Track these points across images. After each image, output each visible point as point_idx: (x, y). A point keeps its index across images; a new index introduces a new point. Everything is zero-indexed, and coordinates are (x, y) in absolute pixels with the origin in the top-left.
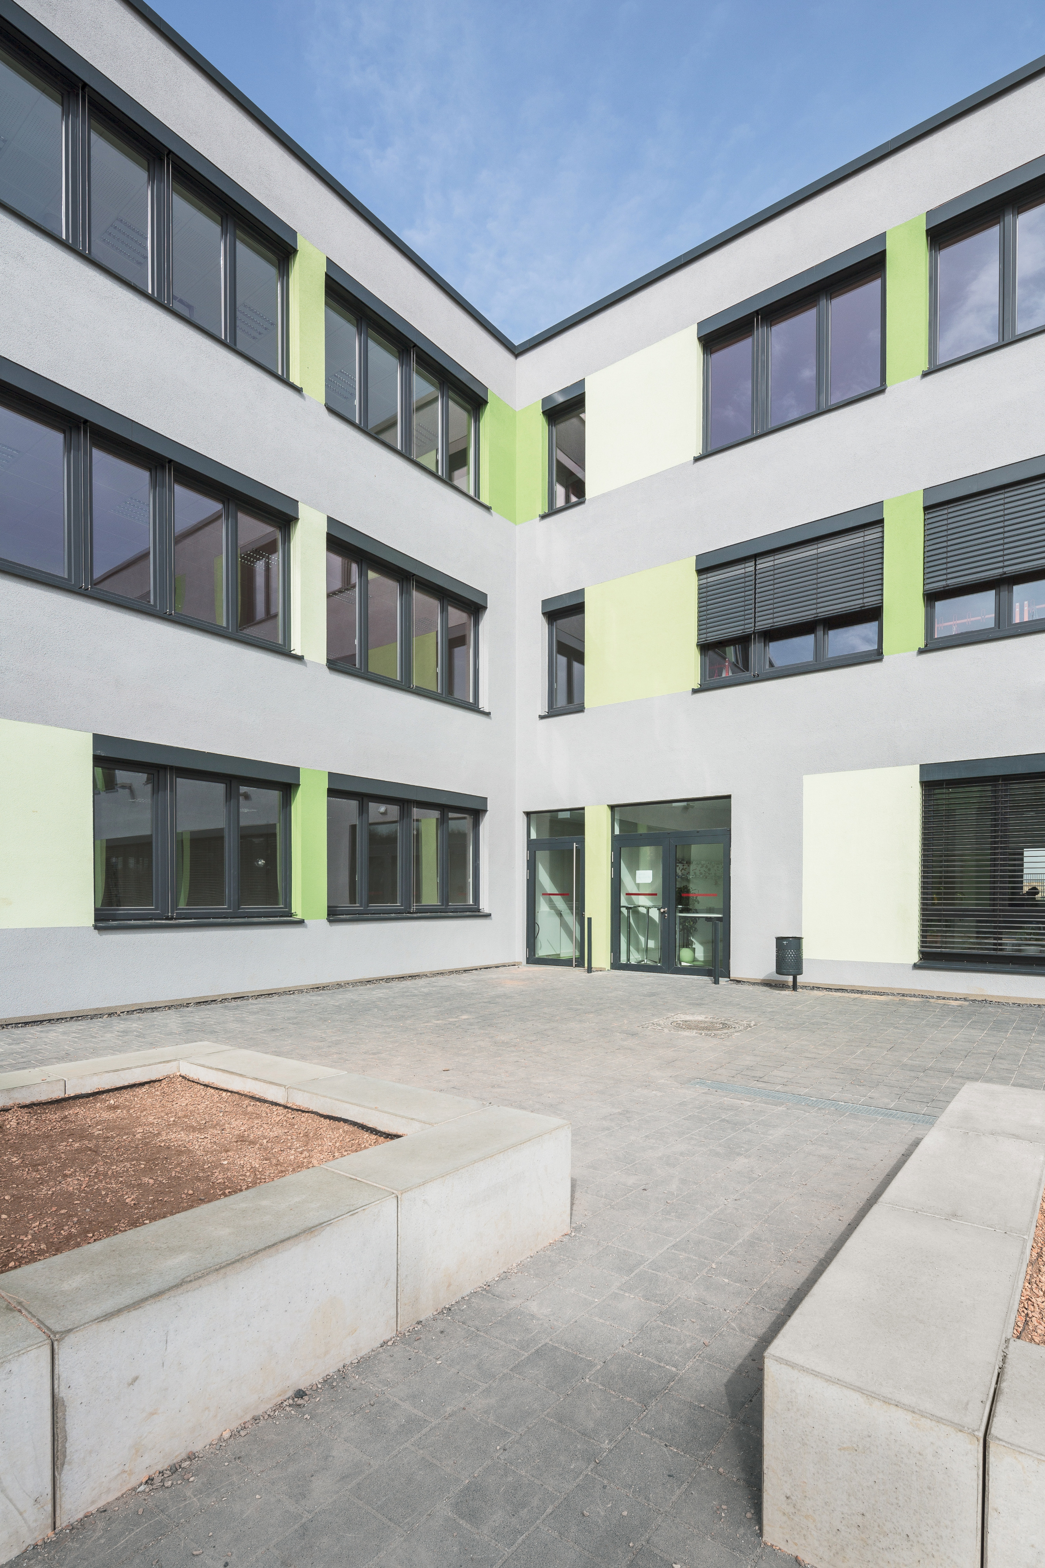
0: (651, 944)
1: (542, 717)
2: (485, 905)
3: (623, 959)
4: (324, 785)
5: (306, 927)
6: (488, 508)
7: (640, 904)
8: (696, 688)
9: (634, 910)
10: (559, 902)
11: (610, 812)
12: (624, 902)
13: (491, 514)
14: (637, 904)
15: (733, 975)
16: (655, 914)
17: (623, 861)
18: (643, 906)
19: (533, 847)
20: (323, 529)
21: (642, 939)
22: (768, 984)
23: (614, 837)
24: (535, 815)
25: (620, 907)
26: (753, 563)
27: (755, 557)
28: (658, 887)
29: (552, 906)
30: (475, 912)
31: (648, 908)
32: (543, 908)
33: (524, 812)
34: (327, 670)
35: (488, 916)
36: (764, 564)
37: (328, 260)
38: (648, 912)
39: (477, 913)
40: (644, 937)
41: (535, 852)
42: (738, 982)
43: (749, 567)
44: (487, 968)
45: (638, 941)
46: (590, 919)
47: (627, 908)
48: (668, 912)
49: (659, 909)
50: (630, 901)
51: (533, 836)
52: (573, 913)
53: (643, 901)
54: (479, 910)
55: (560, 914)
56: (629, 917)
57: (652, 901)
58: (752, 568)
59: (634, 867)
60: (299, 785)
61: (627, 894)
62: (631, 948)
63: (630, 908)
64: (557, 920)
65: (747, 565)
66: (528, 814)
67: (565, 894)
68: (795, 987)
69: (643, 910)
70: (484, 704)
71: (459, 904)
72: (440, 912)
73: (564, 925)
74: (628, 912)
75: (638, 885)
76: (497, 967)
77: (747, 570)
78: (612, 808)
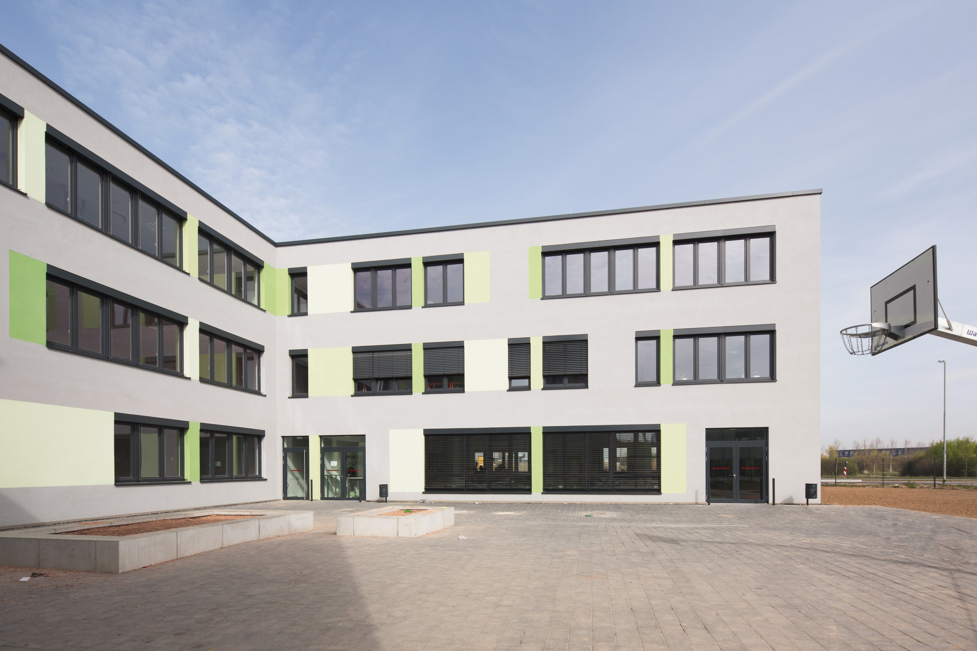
0: (337, 490)
1: (289, 398)
2: (264, 475)
3: (326, 496)
4: (199, 428)
5: (192, 484)
6: (264, 311)
7: (333, 474)
8: (353, 394)
9: (330, 477)
10: (297, 474)
11: (319, 438)
12: (326, 473)
13: (266, 313)
14: (331, 474)
15: (367, 499)
16: (339, 478)
17: (326, 457)
18: (334, 475)
19: (285, 450)
20: (198, 327)
21: (334, 488)
22: (378, 501)
23: (321, 448)
24: (286, 437)
25: (324, 475)
26: (372, 354)
27: (373, 352)
28: (339, 468)
29: (294, 475)
30: (260, 478)
31: (336, 476)
32: (290, 476)
33: (281, 436)
34: (199, 382)
35: (266, 480)
36: (376, 355)
37: (199, 221)
38: (336, 477)
39: (261, 479)
40: (335, 487)
41: (287, 453)
42: (369, 501)
43: (371, 355)
44: (266, 502)
45: (332, 489)
46: (312, 481)
47: (327, 476)
48: (343, 477)
49: (340, 476)
50: (329, 473)
51: (286, 446)
52: (304, 479)
53: (334, 473)
54: (261, 478)
55: (297, 479)
56: (328, 479)
57: (338, 473)
58: (372, 355)
59: (330, 460)
60: (189, 428)
61: (327, 470)
62: (329, 492)
63: (328, 476)
64: (296, 481)
65: (370, 354)
66: (283, 437)
67: (300, 471)
68: (386, 501)
69: (334, 477)
70: (263, 391)
71: (252, 475)
72: (245, 478)
73: (299, 484)
74: (328, 478)
75: (332, 467)
76: (270, 501)
77: (370, 355)
78: (321, 437)
